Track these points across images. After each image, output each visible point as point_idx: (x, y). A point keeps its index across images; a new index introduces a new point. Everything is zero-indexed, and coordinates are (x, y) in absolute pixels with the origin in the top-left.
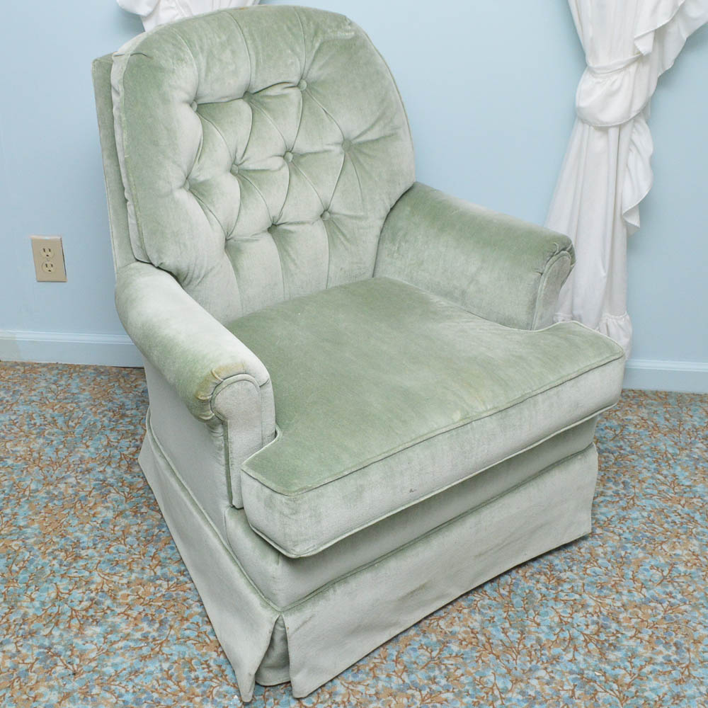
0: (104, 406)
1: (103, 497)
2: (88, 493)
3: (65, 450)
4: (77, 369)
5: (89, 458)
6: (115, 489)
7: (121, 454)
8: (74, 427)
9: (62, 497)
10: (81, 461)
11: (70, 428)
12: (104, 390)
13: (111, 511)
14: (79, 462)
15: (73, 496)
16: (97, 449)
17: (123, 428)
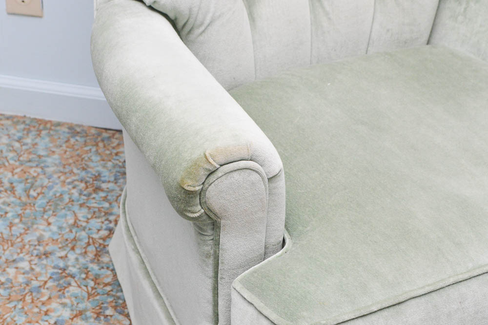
0: (75, 174)
1: (60, 291)
2: (42, 283)
3: (21, 226)
4: (48, 126)
5: (49, 238)
6: (76, 282)
7: (89, 237)
8: (35, 198)
9: (9, 285)
10: (39, 242)
11: (31, 198)
12: (78, 155)
13: (68, 309)
14: (36, 243)
15: (24, 286)
16: (60, 228)
17: (95, 205)
